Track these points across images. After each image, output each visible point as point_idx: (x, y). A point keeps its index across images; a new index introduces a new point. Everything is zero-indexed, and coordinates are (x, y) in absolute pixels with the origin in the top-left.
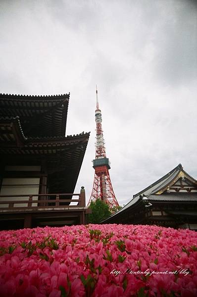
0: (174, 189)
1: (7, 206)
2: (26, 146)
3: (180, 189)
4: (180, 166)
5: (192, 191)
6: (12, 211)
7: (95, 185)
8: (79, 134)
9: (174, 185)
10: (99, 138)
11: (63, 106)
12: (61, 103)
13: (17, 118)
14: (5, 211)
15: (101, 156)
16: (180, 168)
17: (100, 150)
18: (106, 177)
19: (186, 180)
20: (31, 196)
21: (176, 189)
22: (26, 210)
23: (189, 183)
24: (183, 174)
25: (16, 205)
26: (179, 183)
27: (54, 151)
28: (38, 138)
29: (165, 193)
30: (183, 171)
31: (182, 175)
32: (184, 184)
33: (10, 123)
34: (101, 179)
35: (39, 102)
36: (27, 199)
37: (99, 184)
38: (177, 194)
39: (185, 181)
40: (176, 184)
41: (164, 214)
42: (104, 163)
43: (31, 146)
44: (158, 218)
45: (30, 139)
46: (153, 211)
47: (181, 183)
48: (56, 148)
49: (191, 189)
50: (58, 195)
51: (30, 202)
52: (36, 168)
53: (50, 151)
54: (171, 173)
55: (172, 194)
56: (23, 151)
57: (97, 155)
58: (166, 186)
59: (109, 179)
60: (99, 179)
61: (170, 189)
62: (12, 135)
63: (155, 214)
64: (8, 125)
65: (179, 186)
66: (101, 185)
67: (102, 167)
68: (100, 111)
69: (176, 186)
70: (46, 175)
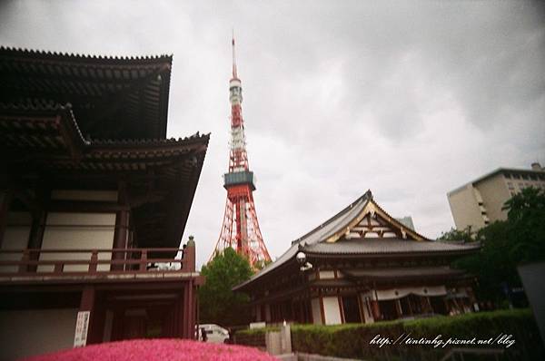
0: (357, 232)
1: (51, 269)
2: (89, 156)
3: (366, 232)
4: (369, 193)
5: (386, 235)
6: (60, 278)
7: (227, 219)
8: (188, 136)
9: (357, 226)
10: (236, 134)
11: (160, 77)
12: (156, 72)
13: (68, 107)
14: (47, 278)
15: (238, 166)
16: (368, 196)
17: (238, 156)
18: (248, 205)
19: (378, 217)
20: (95, 252)
21: (361, 233)
22: (86, 277)
23: (382, 221)
24: (373, 206)
25: (67, 268)
26: (365, 223)
27: (143, 166)
28: (110, 141)
29: (343, 239)
30: (374, 202)
31: (371, 208)
32: (373, 223)
33: (55, 116)
34: (238, 209)
35: (121, 71)
36: (88, 256)
37: (235, 217)
38: (362, 240)
39: (376, 219)
40: (361, 224)
41: (339, 275)
42: (245, 179)
43: (98, 156)
44: (328, 283)
45: (97, 144)
46: (321, 270)
47: (369, 221)
48: (147, 160)
49: (384, 232)
50: (145, 250)
51: (93, 263)
52: (109, 196)
53: (135, 166)
54: (354, 204)
55: (353, 240)
56: (82, 164)
57: (232, 164)
58: (345, 227)
59: (254, 209)
60: (235, 209)
61: (351, 231)
62: (60, 138)
63: (324, 275)
64: (53, 119)
65: (366, 226)
66: (238, 219)
67: (240, 187)
68: (240, 81)
69: (362, 226)
70: (129, 209)
